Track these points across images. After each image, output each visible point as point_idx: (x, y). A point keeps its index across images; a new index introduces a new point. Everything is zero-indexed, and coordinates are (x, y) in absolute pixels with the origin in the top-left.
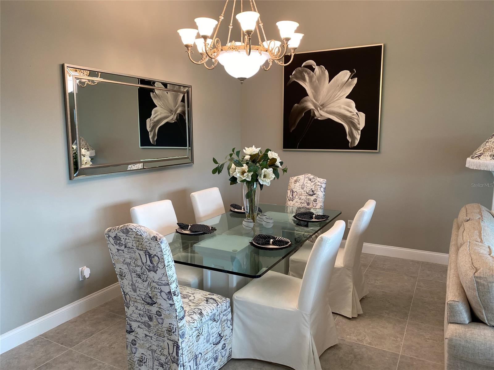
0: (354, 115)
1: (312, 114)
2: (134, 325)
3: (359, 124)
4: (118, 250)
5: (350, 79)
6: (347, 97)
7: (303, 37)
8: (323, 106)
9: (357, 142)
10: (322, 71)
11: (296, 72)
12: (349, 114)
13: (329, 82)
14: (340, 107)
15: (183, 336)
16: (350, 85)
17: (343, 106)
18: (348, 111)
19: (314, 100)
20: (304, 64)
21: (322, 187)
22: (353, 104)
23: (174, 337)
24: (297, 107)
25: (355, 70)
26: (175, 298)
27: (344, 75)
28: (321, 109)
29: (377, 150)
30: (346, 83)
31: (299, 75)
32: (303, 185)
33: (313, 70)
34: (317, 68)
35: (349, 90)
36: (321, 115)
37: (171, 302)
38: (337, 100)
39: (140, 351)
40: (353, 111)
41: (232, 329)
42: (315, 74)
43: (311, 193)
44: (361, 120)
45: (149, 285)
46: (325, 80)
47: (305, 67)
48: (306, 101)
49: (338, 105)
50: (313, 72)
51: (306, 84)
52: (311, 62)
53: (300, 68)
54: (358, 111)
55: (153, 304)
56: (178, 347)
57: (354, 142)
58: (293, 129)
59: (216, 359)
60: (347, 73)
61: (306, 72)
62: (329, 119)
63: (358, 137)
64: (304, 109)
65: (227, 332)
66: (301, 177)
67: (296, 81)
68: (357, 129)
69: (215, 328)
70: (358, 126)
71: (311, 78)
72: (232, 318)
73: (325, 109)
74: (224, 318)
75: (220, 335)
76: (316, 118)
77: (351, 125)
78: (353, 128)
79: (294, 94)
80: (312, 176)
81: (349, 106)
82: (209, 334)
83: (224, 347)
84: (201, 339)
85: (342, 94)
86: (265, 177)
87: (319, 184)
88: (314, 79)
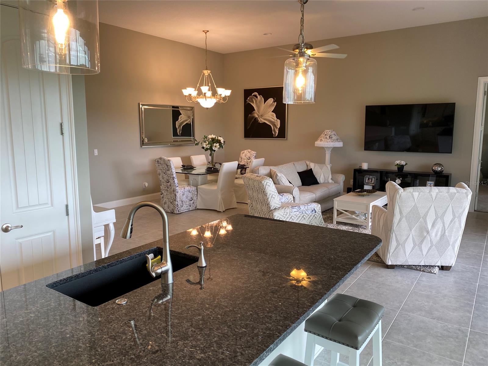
0: (275, 121)
1: (257, 120)
2: (163, 191)
4: (158, 165)
5: (273, 103)
6: (272, 112)
7: (232, 91)
8: (262, 116)
9: (277, 134)
10: (261, 98)
11: (250, 98)
12: (273, 120)
13: (264, 103)
14: (269, 117)
15: (178, 192)
16: (273, 105)
17: (271, 116)
18: (273, 118)
19: (258, 113)
20: (253, 94)
22: (275, 115)
23: (175, 193)
24: (250, 116)
25: (275, 98)
26: (175, 179)
27: (271, 100)
28: (261, 118)
30: (272, 105)
31: (250, 100)
32: (246, 155)
33: (257, 97)
34: (258, 96)
35: (273, 108)
36: (261, 121)
37: (174, 181)
38: (268, 113)
39: (165, 200)
40: (275, 119)
41: (197, 198)
43: (249, 158)
44: (278, 123)
45: (167, 175)
46: (262, 103)
47: (253, 95)
48: (254, 113)
49: (268, 116)
50: (257, 98)
51: (254, 104)
52: (256, 93)
54: (277, 119)
55: (168, 182)
56: (176, 196)
58: (248, 127)
59: (190, 206)
60: (272, 100)
61: (254, 98)
62: (265, 123)
63: (277, 132)
64: (253, 117)
65: (195, 198)
66: (246, 151)
67: (249, 103)
68: (277, 128)
69: (190, 195)
70: (277, 126)
71: (256, 101)
72: (197, 194)
73: (263, 118)
74: (194, 193)
75: (192, 198)
76: (259, 122)
77: (274, 126)
78: (275, 128)
79: (248, 109)
80: (250, 151)
81: (273, 116)
82: (187, 196)
83: (193, 203)
84: (184, 196)
85: (270, 110)
86: (215, 147)
87: (252, 154)
88: (258, 102)
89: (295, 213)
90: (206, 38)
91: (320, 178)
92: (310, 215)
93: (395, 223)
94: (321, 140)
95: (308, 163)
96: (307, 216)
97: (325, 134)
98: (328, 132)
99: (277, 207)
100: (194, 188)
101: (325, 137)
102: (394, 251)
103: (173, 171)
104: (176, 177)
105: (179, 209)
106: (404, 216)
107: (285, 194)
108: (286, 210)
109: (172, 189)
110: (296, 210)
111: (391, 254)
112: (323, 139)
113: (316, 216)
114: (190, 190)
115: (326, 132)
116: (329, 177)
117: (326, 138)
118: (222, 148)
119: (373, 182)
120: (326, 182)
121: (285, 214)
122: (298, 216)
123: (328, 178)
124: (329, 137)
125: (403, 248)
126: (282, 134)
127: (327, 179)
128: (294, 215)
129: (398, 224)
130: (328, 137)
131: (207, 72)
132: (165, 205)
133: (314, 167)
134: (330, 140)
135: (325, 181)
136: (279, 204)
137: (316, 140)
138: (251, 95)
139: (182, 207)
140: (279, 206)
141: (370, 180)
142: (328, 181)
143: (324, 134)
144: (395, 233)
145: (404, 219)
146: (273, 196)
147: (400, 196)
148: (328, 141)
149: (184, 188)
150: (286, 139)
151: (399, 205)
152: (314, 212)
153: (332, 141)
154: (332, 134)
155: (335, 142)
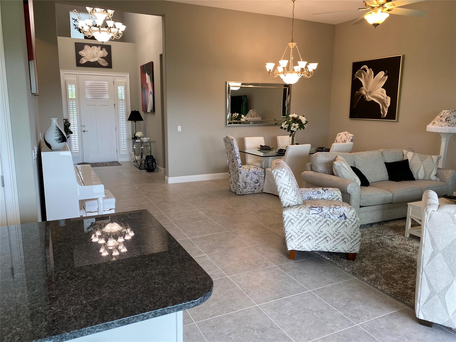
0: (385, 98)
1: (364, 98)
2: (231, 170)
3: (387, 104)
4: (226, 144)
5: (384, 77)
6: (382, 88)
8: (370, 92)
9: (386, 115)
10: (370, 72)
11: (358, 73)
12: (382, 98)
13: (374, 78)
14: (378, 93)
15: (240, 173)
16: (384, 80)
17: (380, 93)
18: (382, 95)
19: (366, 89)
22: (385, 92)
23: (238, 173)
24: (358, 93)
25: (386, 71)
26: (238, 159)
27: (381, 74)
28: (369, 95)
29: (395, 120)
30: (382, 79)
31: (359, 75)
32: (342, 137)
33: (366, 71)
34: (368, 70)
35: (383, 83)
36: (369, 98)
38: (377, 89)
39: (231, 179)
40: (384, 96)
41: (264, 181)
42: (367, 73)
43: (344, 142)
44: (388, 101)
45: (232, 155)
46: (372, 77)
47: (362, 69)
48: (362, 90)
49: (378, 92)
50: (366, 72)
51: (363, 79)
52: (365, 66)
53: (360, 70)
54: (387, 96)
55: (233, 162)
56: (239, 176)
57: (384, 115)
58: (355, 106)
59: (255, 189)
60: (382, 73)
61: (363, 72)
62: (373, 101)
63: (386, 112)
64: (361, 94)
65: (261, 181)
66: (342, 133)
67: (357, 78)
68: (386, 107)
69: (255, 177)
70: (387, 105)
71: (365, 76)
72: (265, 177)
73: (371, 95)
74: (260, 175)
75: (257, 180)
76: (366, 100)
77: (383, 104)
78: (384, 106)
79: (356, 85)
80: (347, 133)
81: (383, 93)
82: (252, 178)
83: (259, 186)
84: (248, 178)
85: (379, 86)
86: (295, 127)
87: (349, 137)
88: (367, 76)
89: (313, 216)
90: (294, 7)
91: (417, 173)
92: (336, 221)
93: (426, 258)
94: (434, 123)
95: (405, 151)
96: (332, 221)
97: (442, 115)
98: (445, 114)
99: (291, 205)
100: (261, 170)
101: (440, 119)
102: (427, 301)
103: (236, 151)
104: (239, 157)
105: (241, 190)
106: (440, 250)
107: (330, 189)
108: (300, 210)
109: (236, 169)
110: (316, 212)
111: (422, 304)
112: (437, 122)
113: (346, 223)
114: (255, 172)
115: (442, 113)
116: (432, 172)
117: (441, 121)
118: (304, 128)
120: (427, 178)
121: (300, 214)
122: (319, 220)
123: (431, 174)
124: (446, 119)
125: (442, 300)
126: (392, 115)
127: (428, 174)
128: (312, 218)
129: (429, 261)
130: (444, 120)
131: (292, 44)
132: (231, 184)
133: (412, 158)
134: (446, 123)
135: (425, 177)
136: (293, 202)
137: (429, 124)
138: (360, 69)
139: (246, 188)
140: (294, 204)
142: (430, 178)
143: (439, 116)
144: (425, 274)
145: (439, 255)
146: (285, 190)
147: (430, 217)
148: (443, 124)
149: (249, 170)
150: (396, 120)
151: (429, 231)
152: (343, 218)
153: (448, 124)
154: (452, 116)
155: (454, 127)
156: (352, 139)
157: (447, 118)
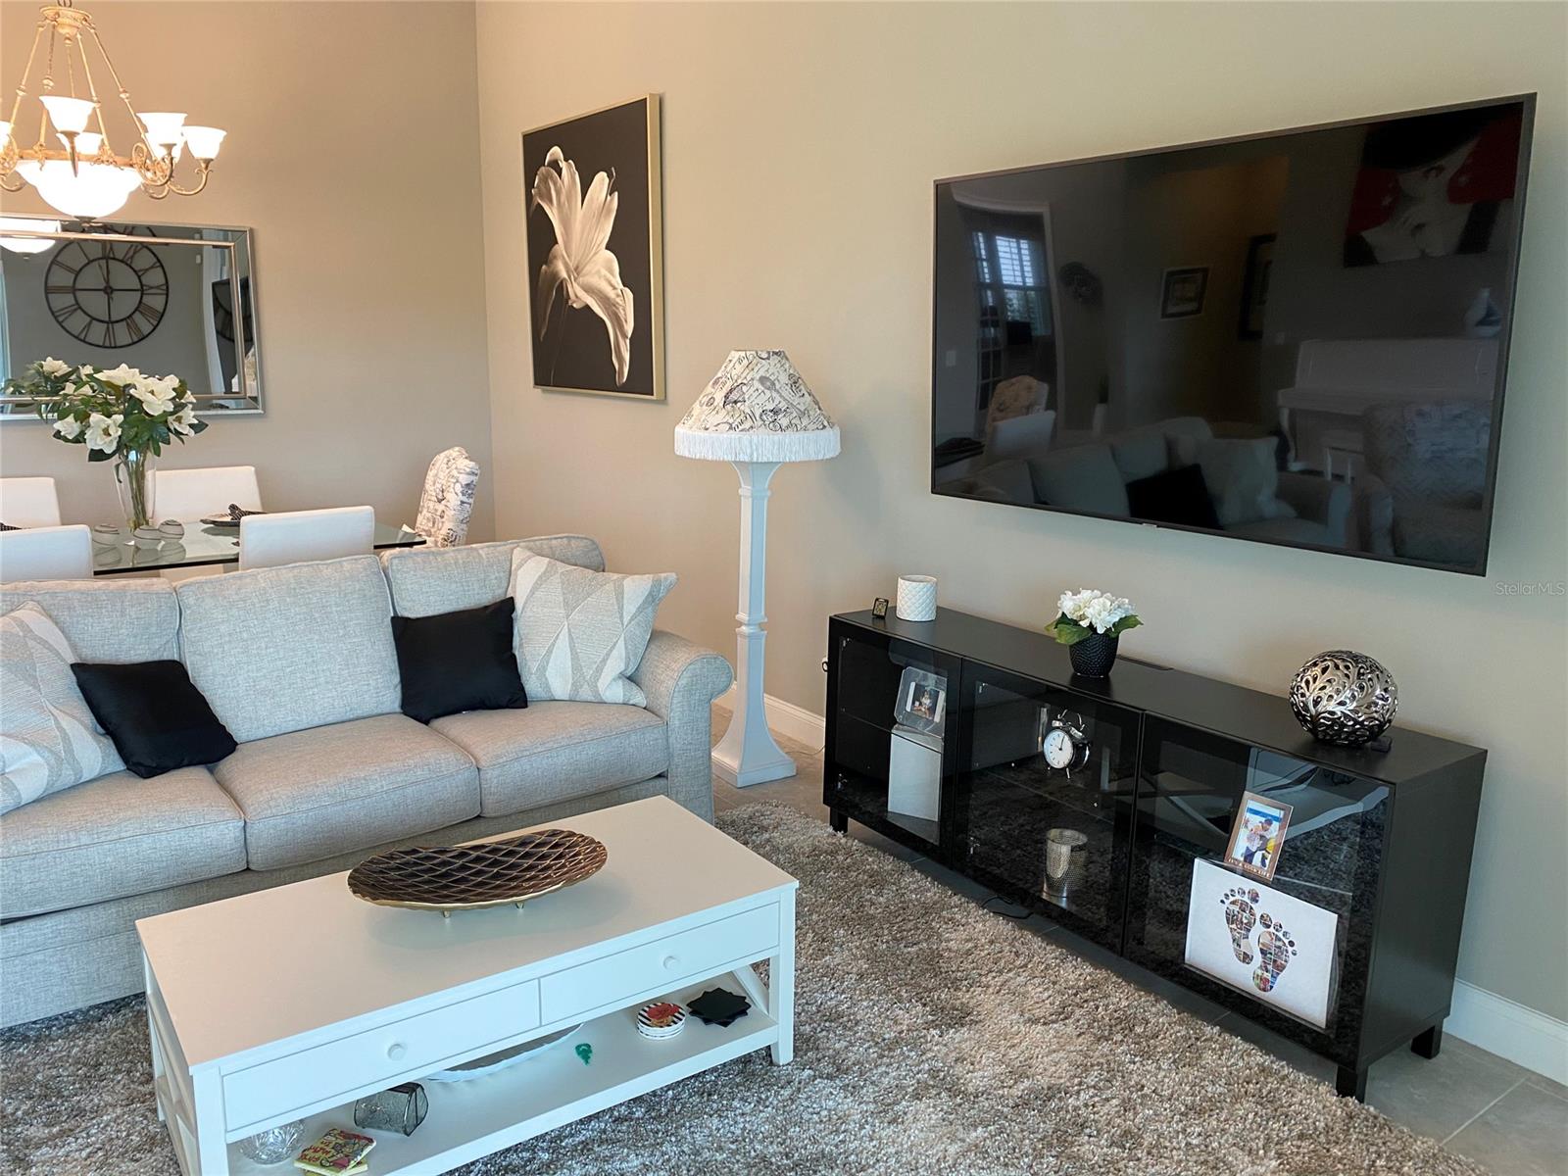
0: (618, 296)
1: (565, 292)
3: (626, 321)
6: (607, 248)
8: (577, 270)
9: (626, 372)
10: (572, 175)
11: (540, 179)
12: (612, 294)
13: (583, 205)
14: (599, 274)
16: (609, 211)
17: (603, 272)
18: (611, 284)
19: (566, 256)
20: (547, 158)
21: (457, 481)
22: (616, 267)
24: (545, 272)
25: (613, 170)
27: (601, 185)
28: (575, 280)
29: (653, 394)
30: (604, 210)
31: (543, 189)
32: (437, 475)
33: (560, 172)
34: (564, 166)
35: (608, 228)
36: (577, 296)
38: (596, 254)
40: (616, 286)
42: (564, 182)
43: (441, 496)
44: (628, 310)
46: (576, 199)
47: (549, 164)
48: (556, 257)
49: (597, 268)
50: (561, 177)
51: (554, 212)
52: (556, 151)
53: (543, 168)
54: (624, 285)
57: (623, 373)
58: (544, 331)
60: (603, 180)
61: (552, 178)
62: (587, 307)
63: (627, 356)
64: (555, 276)
66: (443, 455)
67: (539, 204)
68: (625, 336)
70: (626, 327)
71: (558, 194)
73: (581, 280)
76: (570, 302)
77: (616, 324)
78: (618, 333)
79: (539, 235)
80: (455, 455)
81: (611, 272)
85: (600, 239)
87: (455, 473)
88: (563, 198)
101: (708, 395)
115: (723, 367)
116: (605, 660)
117: (713, 402)
119: (937, 719)
120: (585, 693)
123: (599, 670)
124: (726, 396)
127: (589, 673)
130: (720, 398)
133: (535, 591)
135: (575, 687)
138: (545, 165)
141: (926, 701)
142: (596, 692)
148: (711, 420)
150: (654, 398)
153: (731, 421)
154: (752, 379)
155: (751, 431)
156: (468, 485)
157: (731, 391)
